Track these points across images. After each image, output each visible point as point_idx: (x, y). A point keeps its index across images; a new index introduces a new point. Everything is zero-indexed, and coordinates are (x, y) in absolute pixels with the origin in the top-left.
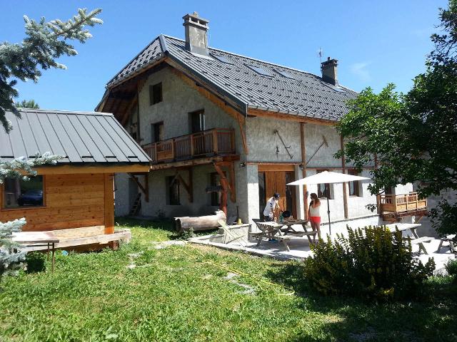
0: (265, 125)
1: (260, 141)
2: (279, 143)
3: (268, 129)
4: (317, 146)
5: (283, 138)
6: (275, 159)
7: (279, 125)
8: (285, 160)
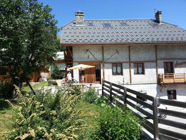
0: (82, 48)
1: (80, 54)
2: (90, 54)
3: (84, 49)
4: (112, 54)
5: (92, 52)
6: (87, 60)
7: (90, 48)
8: (92, 60)
